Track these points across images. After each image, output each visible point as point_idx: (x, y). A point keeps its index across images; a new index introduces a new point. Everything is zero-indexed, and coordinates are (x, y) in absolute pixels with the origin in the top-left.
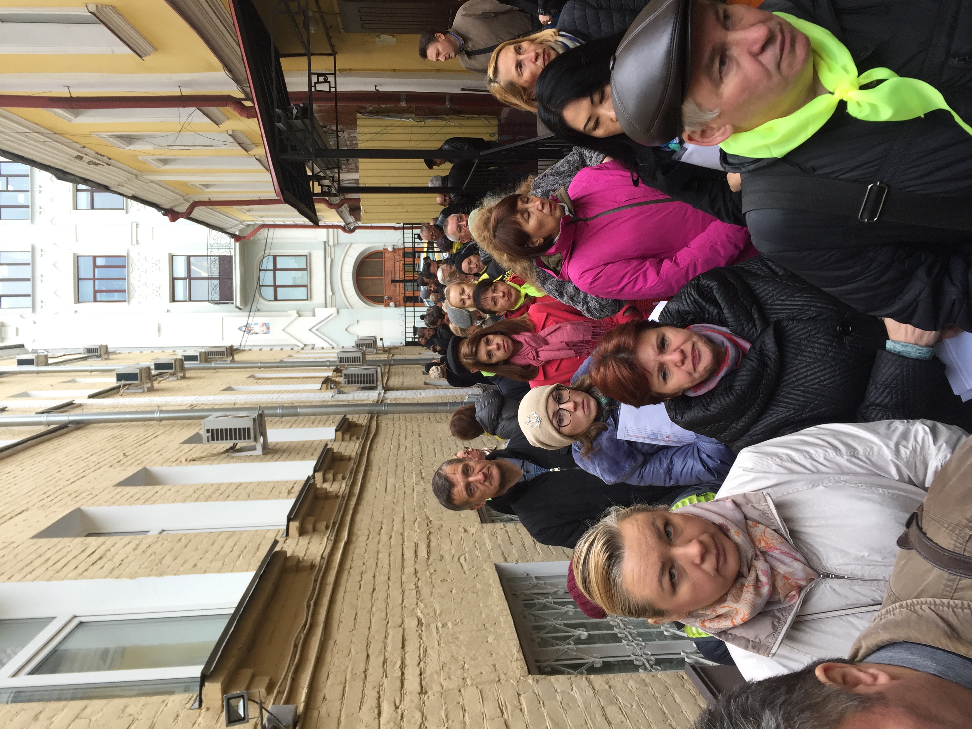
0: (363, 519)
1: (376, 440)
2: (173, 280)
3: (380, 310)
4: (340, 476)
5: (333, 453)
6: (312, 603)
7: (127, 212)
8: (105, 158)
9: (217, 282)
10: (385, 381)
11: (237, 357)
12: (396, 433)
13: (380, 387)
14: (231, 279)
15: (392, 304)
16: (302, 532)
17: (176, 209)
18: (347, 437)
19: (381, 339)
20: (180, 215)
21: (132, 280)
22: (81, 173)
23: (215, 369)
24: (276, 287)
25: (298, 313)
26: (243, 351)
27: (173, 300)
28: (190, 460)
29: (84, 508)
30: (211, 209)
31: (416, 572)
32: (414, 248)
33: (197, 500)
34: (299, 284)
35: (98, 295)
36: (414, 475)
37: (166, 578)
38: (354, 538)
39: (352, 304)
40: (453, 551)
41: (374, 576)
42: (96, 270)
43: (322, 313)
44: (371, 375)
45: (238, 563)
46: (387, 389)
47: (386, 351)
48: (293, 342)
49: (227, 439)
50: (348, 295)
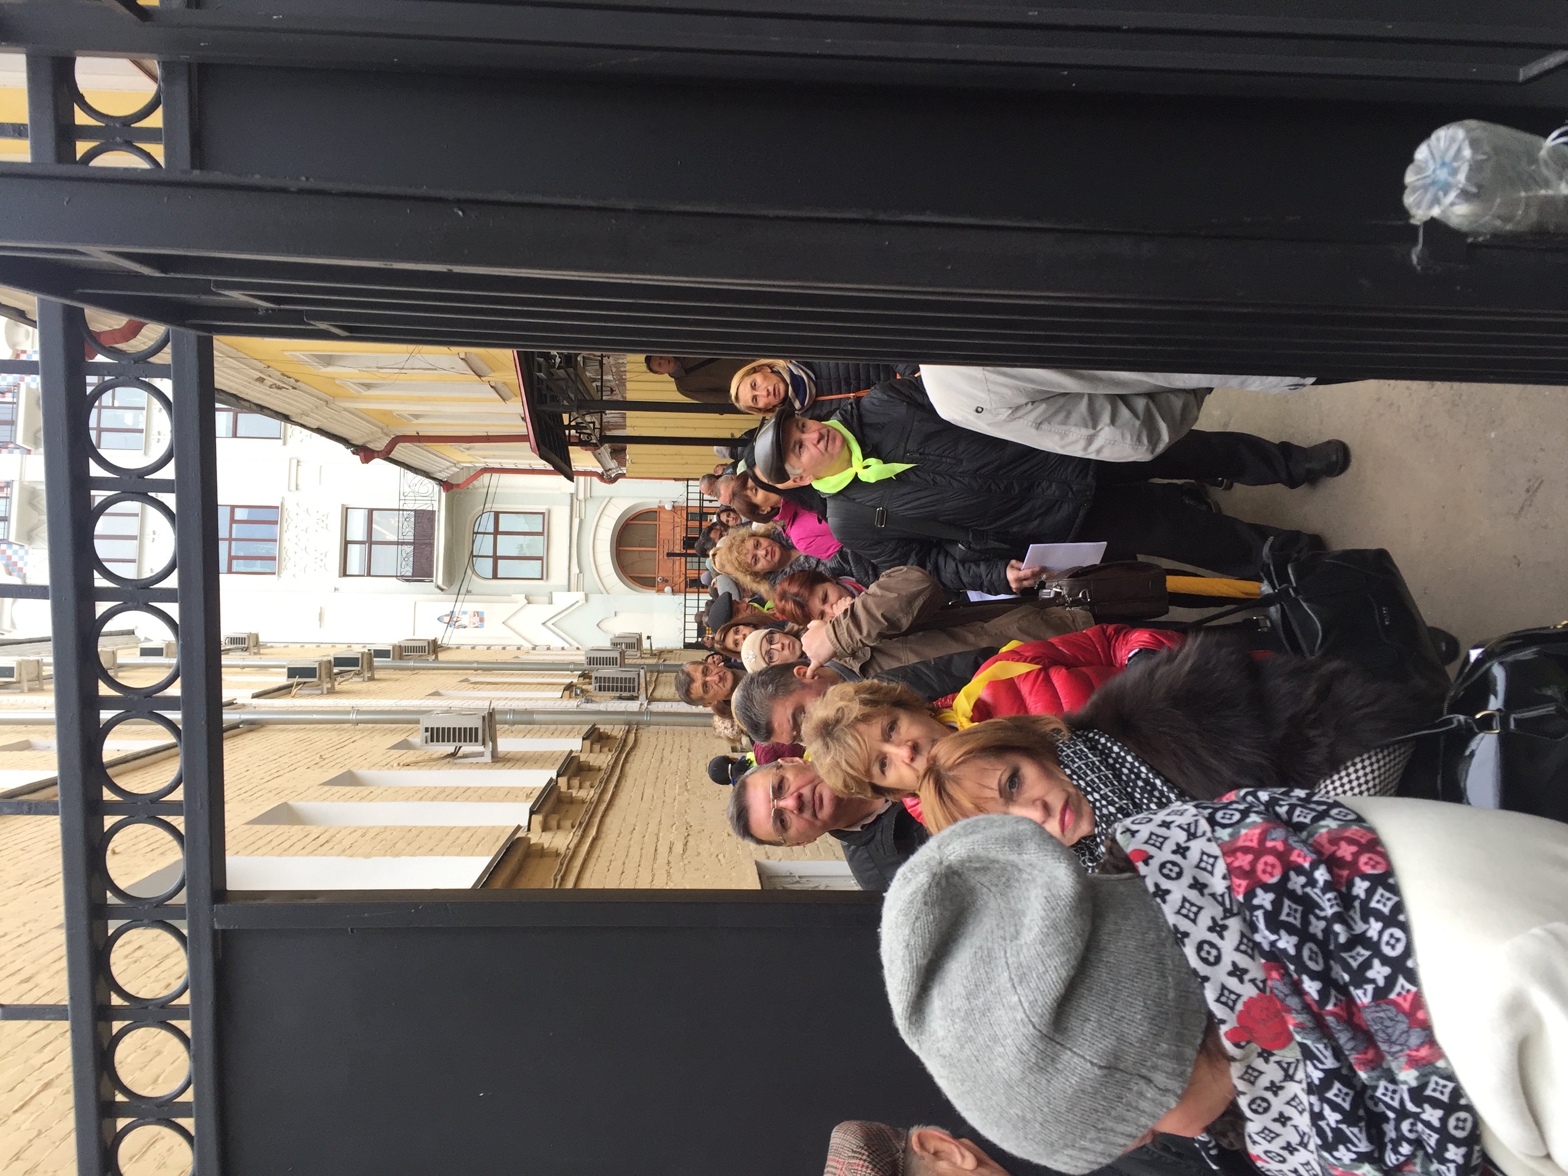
0: (614, 821)
1: (634, 753)
2: (346, 544)
3: (649, 597)
4: (588, 784)
5: (579, 762)
6: (559, 877)
7: (285, 444)
8: (292, 380)
9: (409, 549)
10: (650, 692)
11: (442, 656)
12: (660, 747)
13: (642, 697)
14: (431, 545)
15: (668, 589)
16: (545, 828)
17: (370, 446)
18: (597, 747)
19: (649, 638)
20: (376, 454)
21: (286, 543)
22: (259, 399)
23: (414, 669)
24: (496, 558)
25: (527, 598)
26: (448, 648)
27: (344, 573)
28: (404, 765)
29: (290, 803)
30: (419, 447)
31: (669, 863)
32: (701, 507)
33: (421, 799)
34: (528, 555)
35: (235, 562)
36: (677, 787)
37: (403, 858)
38: (603, 835)
39: (608, 587)
40: (712, 849)
41: (624, 864)
42: (234, 526)
43: (563, 599)
44: (630, 680)
45: (477, 850)
46: (651, 700)
47: (655, 655)
48: (519, 641)
49: (449, 741)
50: (603, 574)
